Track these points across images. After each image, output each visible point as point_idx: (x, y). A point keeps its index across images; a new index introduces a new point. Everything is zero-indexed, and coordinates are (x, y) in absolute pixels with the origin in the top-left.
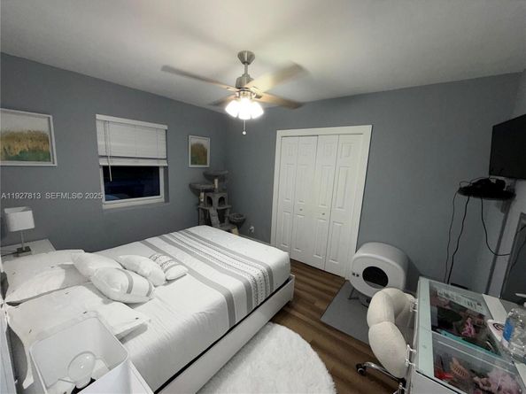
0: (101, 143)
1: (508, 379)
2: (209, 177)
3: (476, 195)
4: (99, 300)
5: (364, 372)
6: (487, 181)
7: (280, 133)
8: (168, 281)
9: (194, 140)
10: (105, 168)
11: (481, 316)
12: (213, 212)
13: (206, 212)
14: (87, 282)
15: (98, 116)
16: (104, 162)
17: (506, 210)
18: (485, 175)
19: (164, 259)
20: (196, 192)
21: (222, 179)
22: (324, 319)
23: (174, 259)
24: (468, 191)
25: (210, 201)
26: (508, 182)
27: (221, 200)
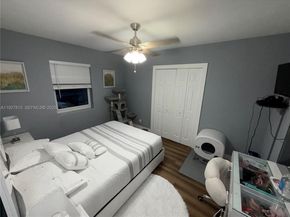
0: (53, 77)
1: (280, 210)
2: (115, 93)
3: (266, 105)
4: (60, 170)
5: (202, 200)
6: (273, 97)
7: (155, 67)
8: (97, 156)
9: (106, 72)
10: (57, 91)
11: (266, 173)
12: (118, 112)
13: (114, 113)
14: (53, 159)
15: (50, 62)
16: (56, 88)
17: (283, 113)
18: (272, 93)
19: (93, 143)
20: (109, 102)
21: (122, 94)
22: (181, 171)
23: (99, 143)
24: (262, 103)
25: (116, 106)
26: (285, 98)
27: (123, 105)
